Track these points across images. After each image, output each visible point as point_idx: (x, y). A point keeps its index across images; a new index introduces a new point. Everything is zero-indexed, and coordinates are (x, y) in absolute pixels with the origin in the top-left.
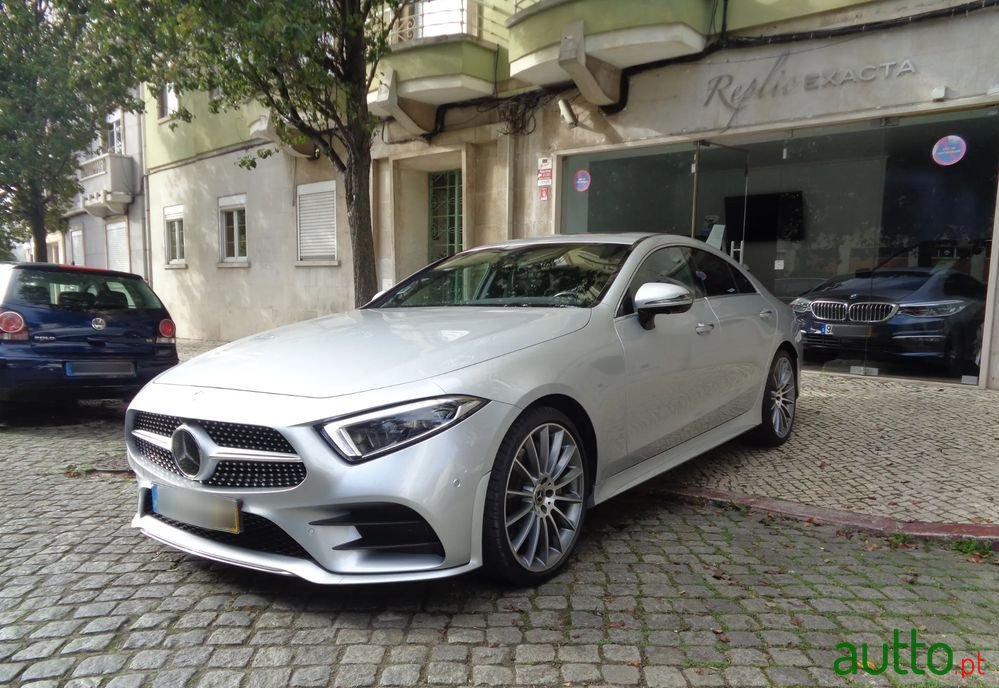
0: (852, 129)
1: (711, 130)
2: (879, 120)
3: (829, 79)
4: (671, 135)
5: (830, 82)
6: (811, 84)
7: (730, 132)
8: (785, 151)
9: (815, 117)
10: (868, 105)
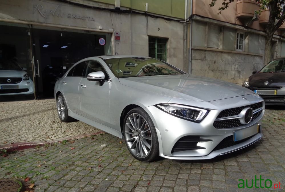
0: (79, 32)
1: (36, 22)
2: (87, 31)
3: (74, 16)
4: (20, 20)
5: (74, 17)
6: (69, 17)
7: (44, 24)
8: (61, 34)
9: (71, 26)
10: (85, 26)
